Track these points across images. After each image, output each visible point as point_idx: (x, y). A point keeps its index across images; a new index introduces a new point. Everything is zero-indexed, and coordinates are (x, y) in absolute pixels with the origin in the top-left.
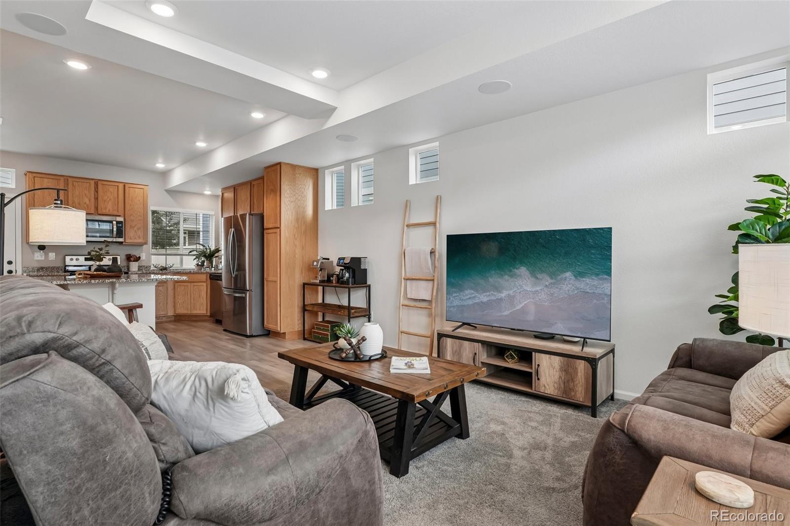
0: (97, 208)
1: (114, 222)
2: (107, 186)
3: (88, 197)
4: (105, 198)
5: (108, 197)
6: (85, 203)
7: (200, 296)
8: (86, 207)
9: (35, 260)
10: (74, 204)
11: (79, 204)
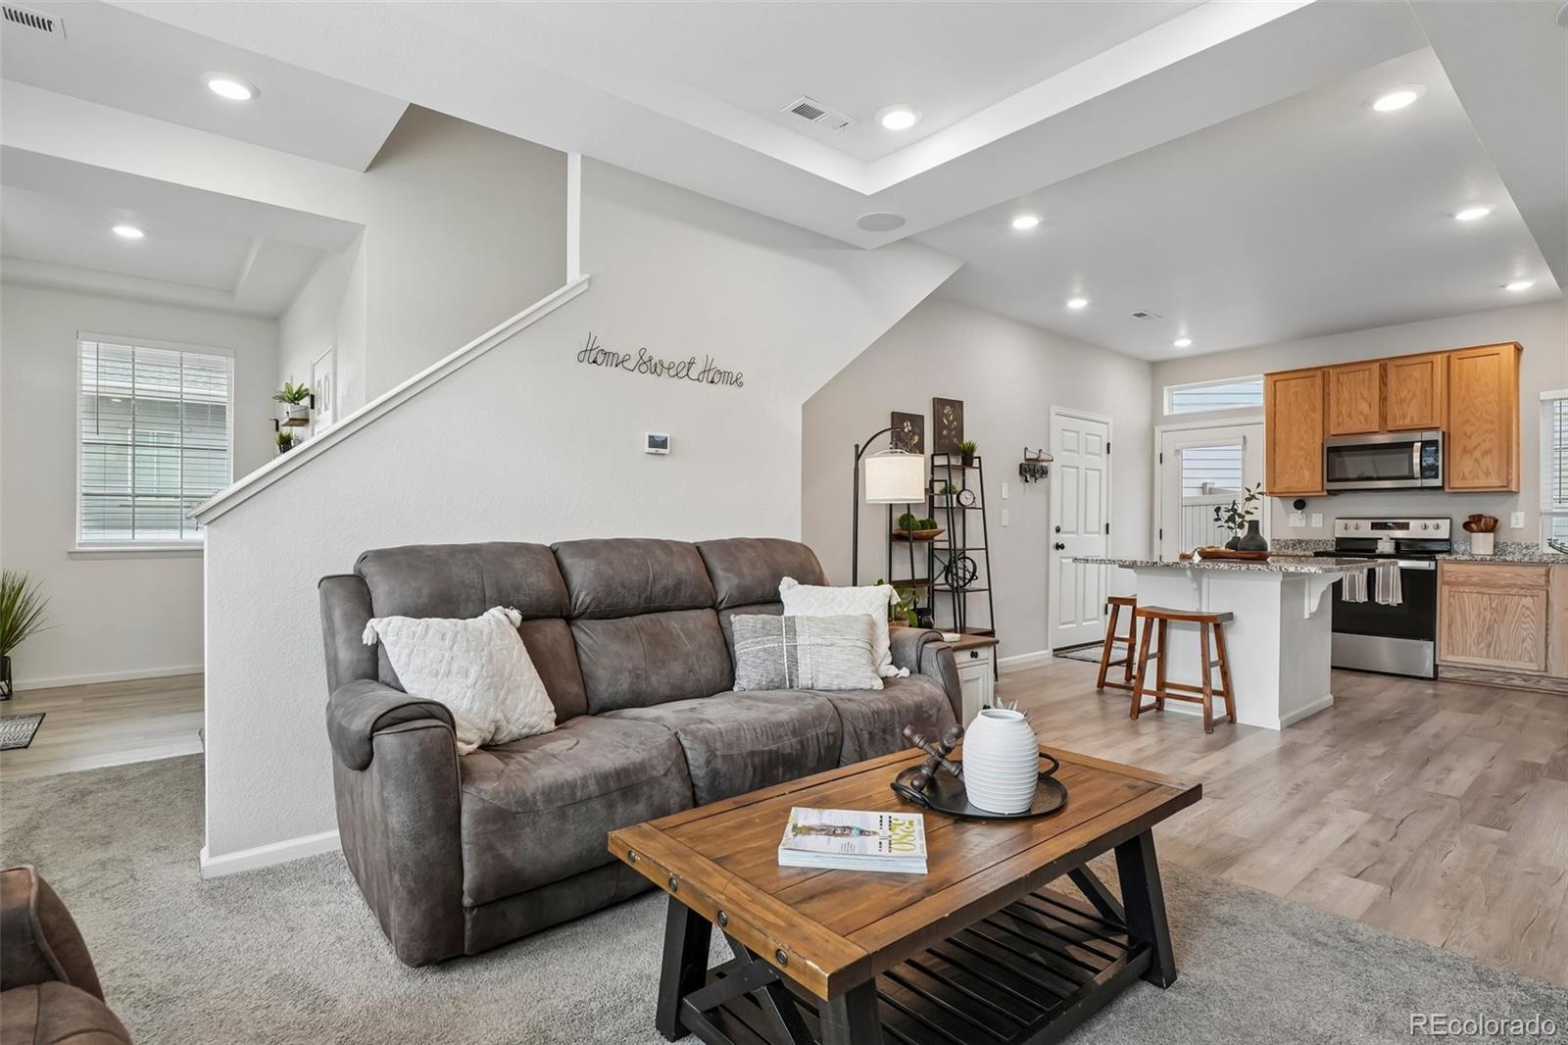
0: (1383, 418)
1: (1418, 445)
2: (1406, 368)
3: (1365, 399)
4: (1403, 394)
5: (1409, 391)
6: (1362, 413)
8: (1363, 421)
9: (1291, 525)
10: (1340, 419)
11: (1350, 416)
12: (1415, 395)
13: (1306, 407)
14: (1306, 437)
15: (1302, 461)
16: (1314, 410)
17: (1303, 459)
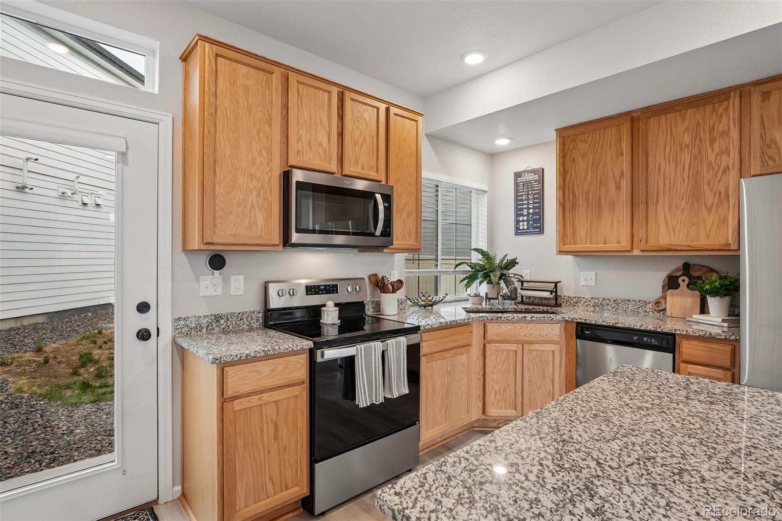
0: (340, 158)
1: (378, 196)
2: (360, 106)
3: (325, 129)
4: (356, 136)
5: (361, 134)
6: (321, 145)
7: (544, 377)
8: (322, 156)
9: (201, 295)
10: (300, 144)
11: (310, 146)
12: (365, 139)
13: (260, 115)
14: (259, 160)
15: (253, 197)
16: (270, 122)
17: (254, 193)
